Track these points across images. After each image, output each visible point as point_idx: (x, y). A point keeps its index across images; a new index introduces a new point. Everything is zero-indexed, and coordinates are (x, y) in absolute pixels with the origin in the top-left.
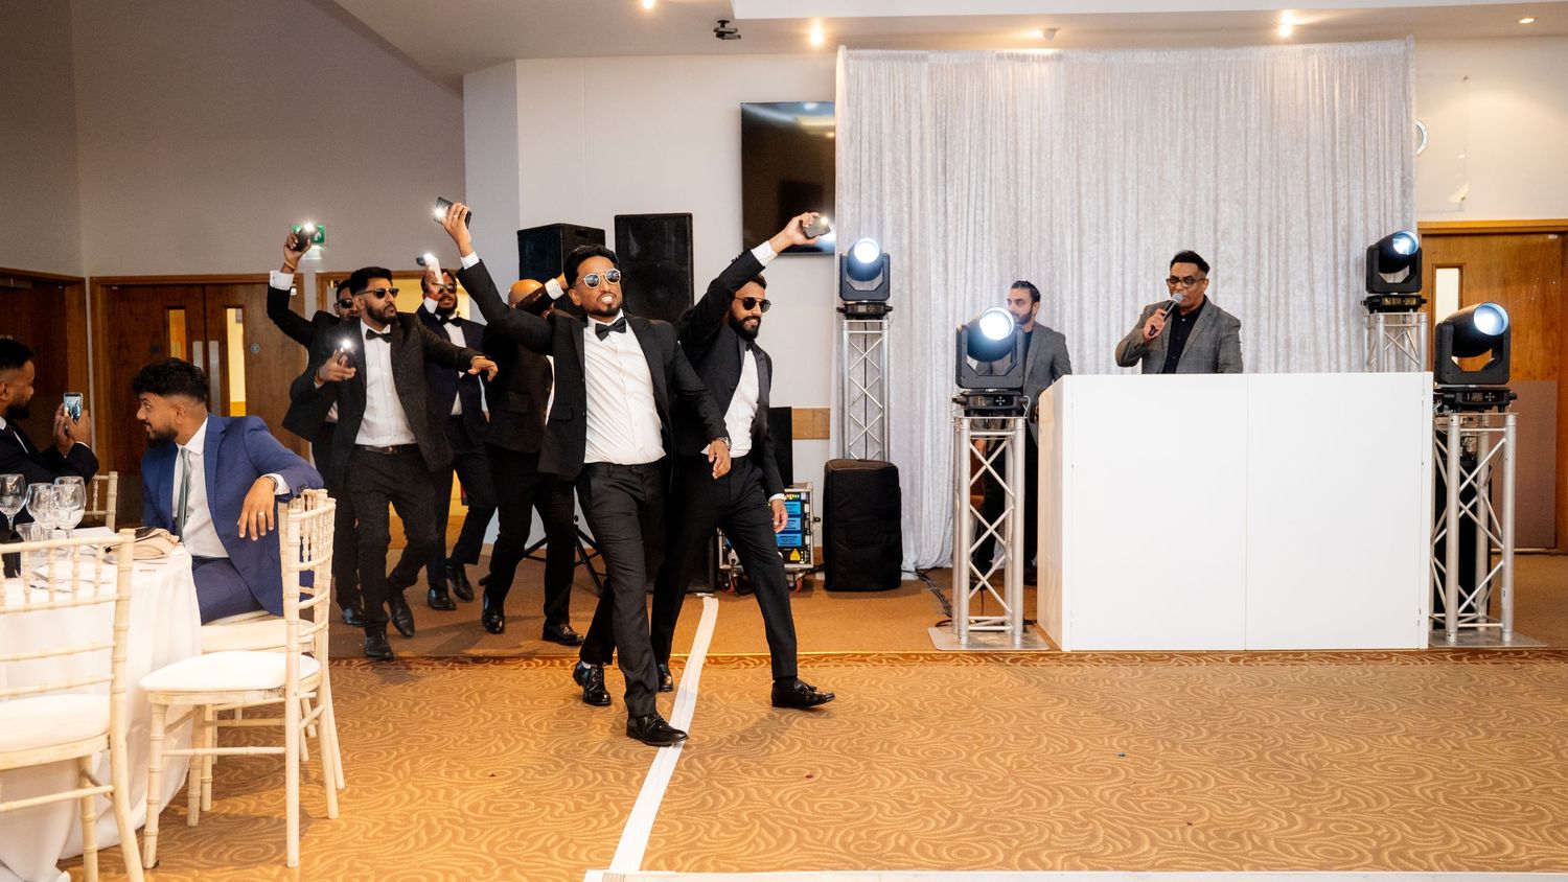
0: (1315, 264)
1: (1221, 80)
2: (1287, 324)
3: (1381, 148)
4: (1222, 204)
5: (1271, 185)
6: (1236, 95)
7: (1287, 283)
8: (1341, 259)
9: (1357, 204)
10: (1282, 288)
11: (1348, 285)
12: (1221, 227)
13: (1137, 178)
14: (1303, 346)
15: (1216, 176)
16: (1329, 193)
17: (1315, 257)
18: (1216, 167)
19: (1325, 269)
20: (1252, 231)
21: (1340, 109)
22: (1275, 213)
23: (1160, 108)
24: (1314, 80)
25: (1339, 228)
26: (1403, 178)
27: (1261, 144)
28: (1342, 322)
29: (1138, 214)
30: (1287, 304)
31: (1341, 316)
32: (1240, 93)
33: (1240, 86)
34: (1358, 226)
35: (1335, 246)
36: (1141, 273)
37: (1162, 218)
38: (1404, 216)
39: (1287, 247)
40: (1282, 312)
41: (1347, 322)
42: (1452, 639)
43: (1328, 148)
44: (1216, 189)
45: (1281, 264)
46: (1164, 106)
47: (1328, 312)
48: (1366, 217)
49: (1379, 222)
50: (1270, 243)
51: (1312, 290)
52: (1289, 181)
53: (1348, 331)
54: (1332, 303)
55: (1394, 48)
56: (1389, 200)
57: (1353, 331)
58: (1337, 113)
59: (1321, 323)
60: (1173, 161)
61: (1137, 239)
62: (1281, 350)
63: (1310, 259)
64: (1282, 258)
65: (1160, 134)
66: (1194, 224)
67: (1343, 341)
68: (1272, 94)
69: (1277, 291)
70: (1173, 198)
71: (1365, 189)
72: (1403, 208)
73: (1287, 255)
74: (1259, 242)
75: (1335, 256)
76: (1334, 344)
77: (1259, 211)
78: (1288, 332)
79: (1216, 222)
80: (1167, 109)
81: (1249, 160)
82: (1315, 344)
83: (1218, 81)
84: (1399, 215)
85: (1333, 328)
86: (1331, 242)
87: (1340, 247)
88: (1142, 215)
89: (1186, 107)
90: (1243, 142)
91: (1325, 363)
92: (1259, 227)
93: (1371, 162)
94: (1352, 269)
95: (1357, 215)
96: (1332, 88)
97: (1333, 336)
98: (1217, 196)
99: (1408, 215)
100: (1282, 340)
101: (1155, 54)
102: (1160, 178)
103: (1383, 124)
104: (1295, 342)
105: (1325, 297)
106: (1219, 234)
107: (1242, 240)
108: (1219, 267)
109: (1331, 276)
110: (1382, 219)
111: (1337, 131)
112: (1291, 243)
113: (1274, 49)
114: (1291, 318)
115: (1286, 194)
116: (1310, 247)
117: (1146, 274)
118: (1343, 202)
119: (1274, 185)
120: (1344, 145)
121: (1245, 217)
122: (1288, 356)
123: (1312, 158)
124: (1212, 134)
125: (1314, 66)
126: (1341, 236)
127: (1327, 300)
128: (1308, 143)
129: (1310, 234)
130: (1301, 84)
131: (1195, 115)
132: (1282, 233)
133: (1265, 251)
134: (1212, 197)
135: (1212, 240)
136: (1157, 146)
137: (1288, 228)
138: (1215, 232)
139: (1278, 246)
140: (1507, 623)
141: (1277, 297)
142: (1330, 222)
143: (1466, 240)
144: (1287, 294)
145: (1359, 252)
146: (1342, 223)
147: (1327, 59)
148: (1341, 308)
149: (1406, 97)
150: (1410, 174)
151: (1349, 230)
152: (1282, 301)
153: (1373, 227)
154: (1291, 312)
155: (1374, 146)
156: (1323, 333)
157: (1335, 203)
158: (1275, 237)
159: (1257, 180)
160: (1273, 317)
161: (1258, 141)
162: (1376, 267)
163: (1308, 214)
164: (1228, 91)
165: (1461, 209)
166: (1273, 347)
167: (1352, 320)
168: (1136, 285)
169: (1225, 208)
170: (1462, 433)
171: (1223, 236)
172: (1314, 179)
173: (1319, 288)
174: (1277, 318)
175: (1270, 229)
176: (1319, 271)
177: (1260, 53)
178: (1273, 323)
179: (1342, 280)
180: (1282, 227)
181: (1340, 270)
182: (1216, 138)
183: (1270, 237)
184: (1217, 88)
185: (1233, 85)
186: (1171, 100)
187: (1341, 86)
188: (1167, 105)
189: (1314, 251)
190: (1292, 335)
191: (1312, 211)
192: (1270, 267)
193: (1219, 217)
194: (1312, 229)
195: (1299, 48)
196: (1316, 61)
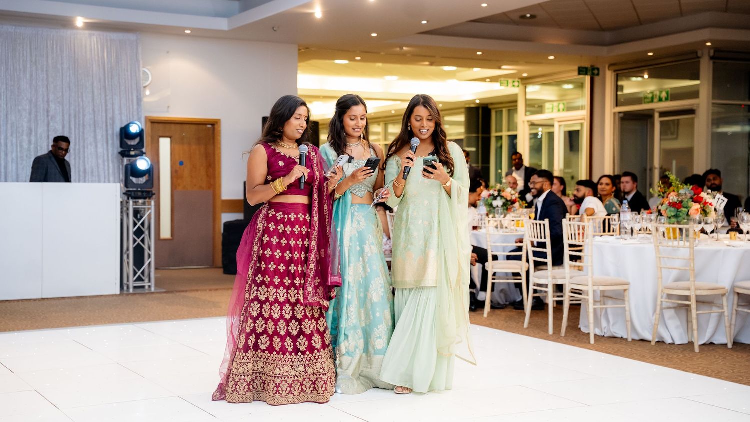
0: (97, 134)
1: (49, 44)
2: (84, 162)
3: (127, 82)
4: (51, 104)
5: (75, 96)
6: (57, 52)
7: (84, 142)
8: (110, 132)
9: (117, 107)
10: (82, 144)
11: (113, 144)
12: (51, 114)
13: (7, 88)
14: (92, 172)
15: (48, 90)
16: (103, 101)
17: (98, 131)
18: (47, 86)
19: (102, 137)
20: (66, 118)
21: (108, 63)
22: (77, 110)
23: (18, 54)
24: (95, 47)
25: (108, 118)
26: (137, 97)
27: (70, 76)
28: (110, 162)
29: (7, 106)
30: (84, 152)
31: (110, 158)
32: (59, 51)
33: (59, 48)
34: (118, 118)
35: (107, 126)
36: (9, 135)
37: (20, 108)
38: (138, 114)
39: (84, 125)
40: (82, 156)
41: (113, 162)
42: (131, 290)
43: (102, 80)
44: (48, 96)
45: (81, 134)
46: (20, 54)
47: (104, 156)
48: (121, 114)
49: (127, 116)
50: (75, 124)
51: (96, 146)
52: (84, 95)
53: (114, 166)
54: (105, 152)
55: (131, 37)
56: (131, 107)
57: (116, 166)
58: (106, 64)
59: (101, 162)
60: (25, 80)
61: (7, 118)
62: (82, 174)
63: (95, 132)
64: (81, 130)
65: (18, 67)
66: (37, 112)
67: (111, 171)
68: (75, 51)
69: (79, 145)
70: (26, 99)
71: (121, 101)
72: (138, 110)
73: (84, 129)
74: (70, 122)
75: (107, 131)
76: (107, 172)
77: (70, 107)
78: (85, 165)
79: (48, 112)
80: (21, 55)
81: (64, 83)
82: (98, 172)
83: (47, 44)
84: (135, 113)
85: (106, 164)
86: (104, 125)
87: (109, 127)
88: (9, 105)
89: (31, 56)
90: (61, 74)
91: (103, 179)
92: (70, 115)
93: (123, 88)
94: (115, 137)
95: (117, 112)
96: (104, 53)
97: (106, 168)
98: (48, 99)
99: (140, 114)
100: (82, 169)
101: (14, 28)
102: (19, 89)
103: (128, 71)
104: (89, 170)
105: (102, 150)
106: (50, 118)
107: (61, 120)
108: (50, 133)
109: (105, 140)
110: (129, 116)
111: (107, 72)
112: (85, 124)
113: (75, 31)
114: (86, 159)
115: (83, 101)
116: (95, 126)
117: (12, 135)
118: (110, 106)
119: (76, 96)
120: (110, 80)
121: (63, 110)
122: (85, 178)
123: (95, 84)
124: (45, 70)
125: (94, 41)
126: (109, 122)
127: (103, 152)
128: (93, 77)
129: (95, 120)
130: (88, 49)
131: (36, 59)
132: (81, 119)
133: (73, 127)
134: (46, 99)
135: (46, 121)
136: (17, 73)
137: (84, 116)
138: (48, 116)
139: (79, 125)
140: (153, 284)
141: (79, 149)
142: (104, 115)
143: (173, 126)
144: (84, 147)
145: (118, 130)
146: (110, 116)
147: (101, 39)
148: (110, 155)
149: (138, 61)
150: (140, 95)
151: (113, 119)
152: (82, 151)
153: (124, 118)
154: (86, 156)
155: (124, 82)
156: (101, 167)
157: (106, 106)
158: (77, 121)
159: (68, 93)
160: (77, 159)
161: (68, 74)
162: (124, 136)
163: (94, 110)
164: (53, 49)
165: (168, 112)
166: (77, 172)
167: (116, 161)
168: (7, 140)
169: (52, 106)
170: (135, 208)
171: (52, 118)
172: (96, 94)
173: (99, 146)
174: (80, 158)
175: (75, 117)
176: (99, 137)
177: (69, 32)
178: (77, 160)
179: (110, 142)
180: (81, 116)
181: (109, 137)
182: (47, 71)
183: (75, 121)
184: (47, 47)
185: (55, 47)
186: (23, 51)
187: (108, 53)
188: (22, 53)
189: (97, 128)
190: (87, 167)
191: (95, 109)
192: (75, 134)
193: (49, 109)
194: (96, 118)
195: (87, 32)
196: (95, 40)
